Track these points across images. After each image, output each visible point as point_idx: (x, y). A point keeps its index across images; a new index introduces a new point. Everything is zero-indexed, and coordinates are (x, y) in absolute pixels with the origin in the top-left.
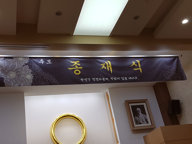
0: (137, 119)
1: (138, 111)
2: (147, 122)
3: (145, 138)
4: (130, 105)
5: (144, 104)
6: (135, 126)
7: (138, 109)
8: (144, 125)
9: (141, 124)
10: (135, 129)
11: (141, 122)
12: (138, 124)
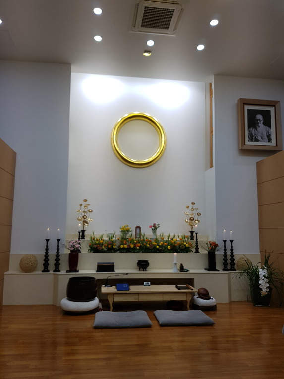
0: (253, 132)
1: (258, 120)
2: (270, 140)
3: (258, 164)
4: (247, 107)
5: (272, 109)
6: (247, 143)
7: (259, 117)
8: (263, 144)
9: (257, 140)
10: (245, 147)
11: (259, 138)
12: (252, 141)
